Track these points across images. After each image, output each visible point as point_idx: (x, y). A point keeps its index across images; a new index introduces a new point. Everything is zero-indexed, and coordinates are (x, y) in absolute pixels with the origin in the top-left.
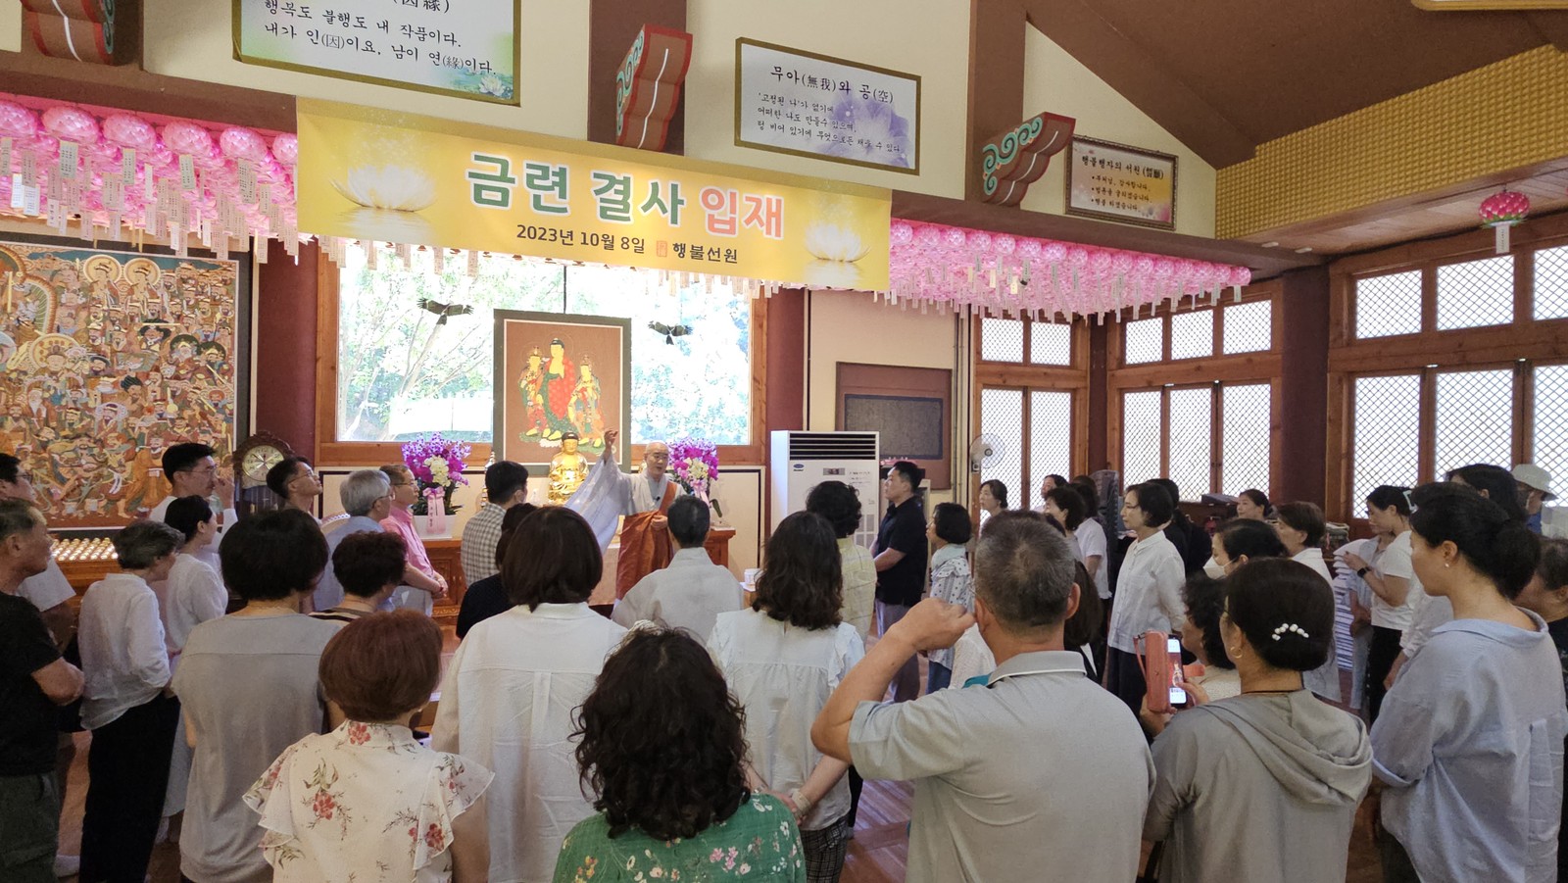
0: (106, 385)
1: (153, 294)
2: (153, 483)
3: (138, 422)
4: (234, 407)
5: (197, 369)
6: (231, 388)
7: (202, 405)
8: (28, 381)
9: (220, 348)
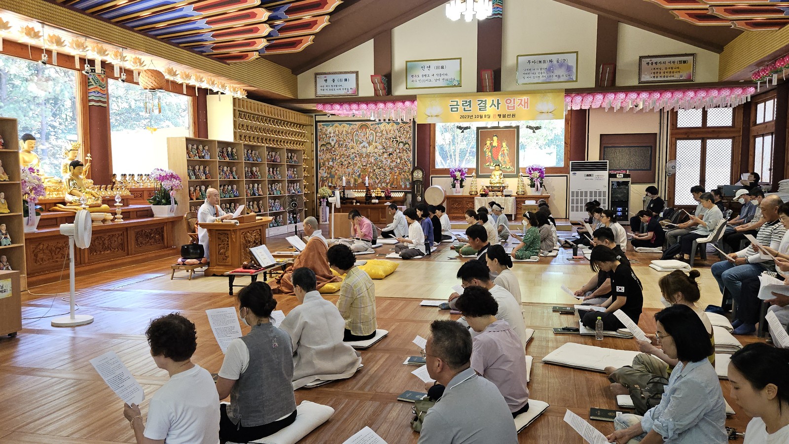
0: (386, 155)
1: (395, 132)
2: (395, 179)
3: (392, 164)
4: (412, 159)
5: (404, 150)
6: (411, 155)
7: (405, 159)
8: (371, 155)
9: (408, 144)
